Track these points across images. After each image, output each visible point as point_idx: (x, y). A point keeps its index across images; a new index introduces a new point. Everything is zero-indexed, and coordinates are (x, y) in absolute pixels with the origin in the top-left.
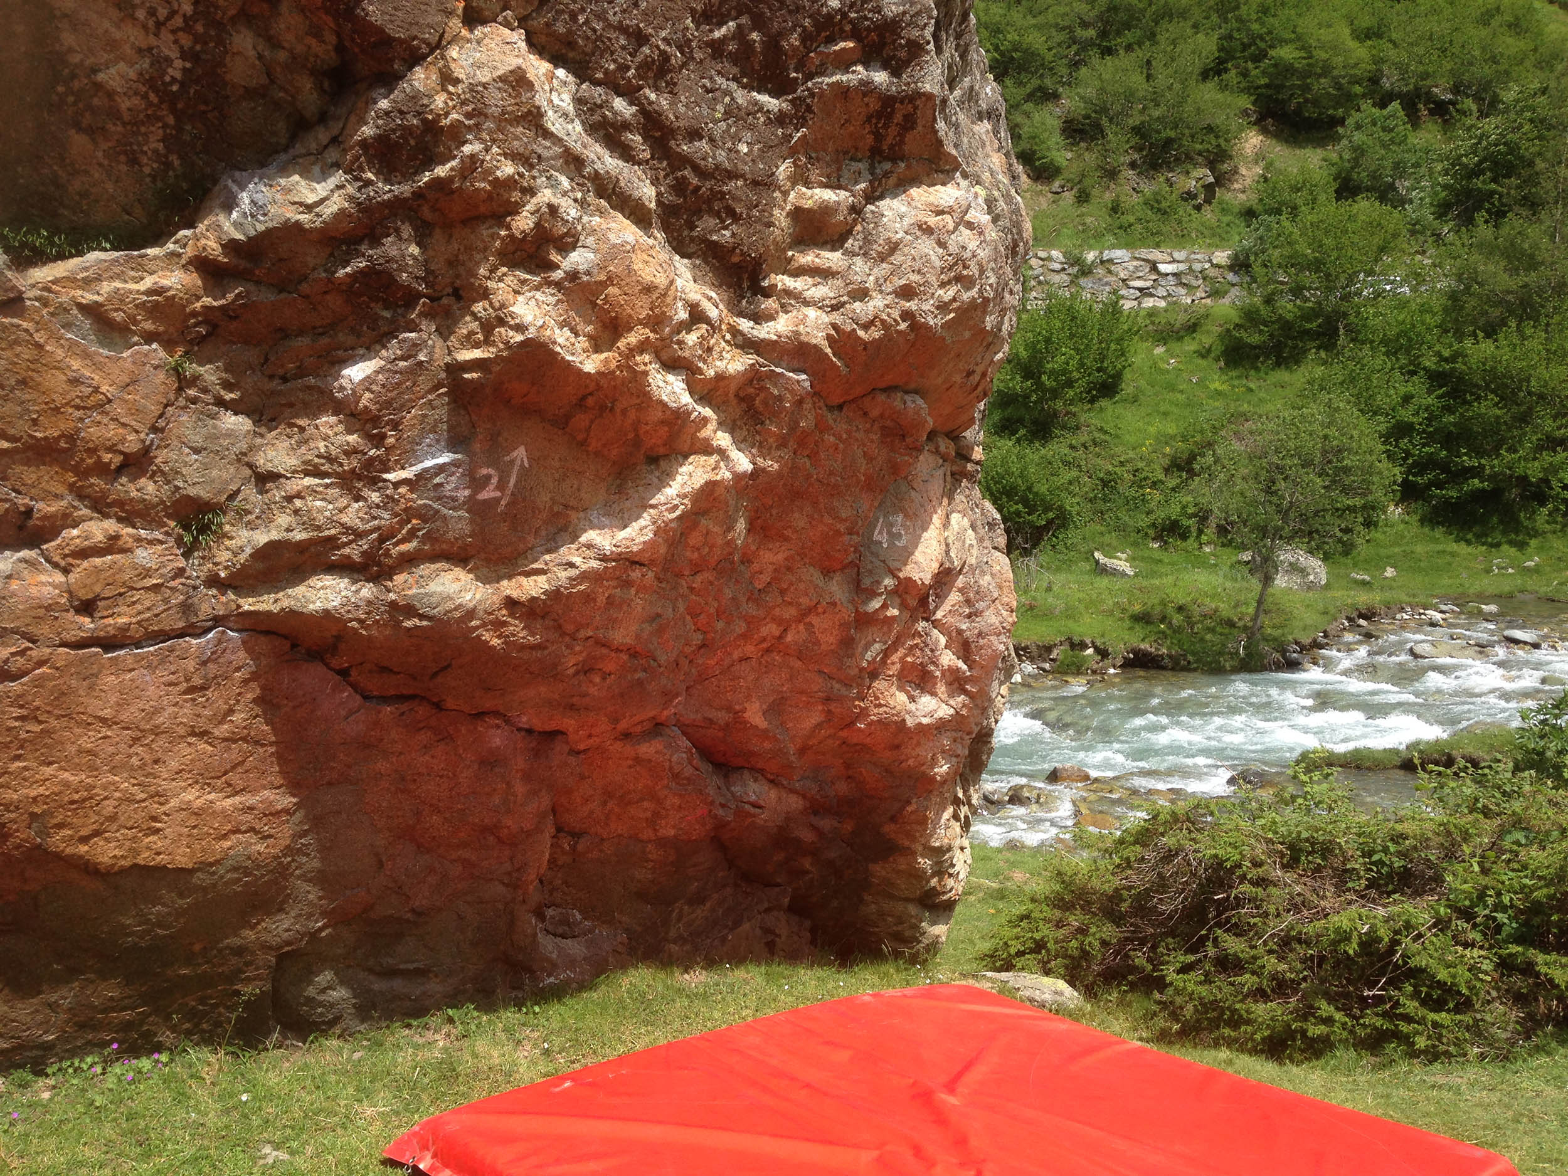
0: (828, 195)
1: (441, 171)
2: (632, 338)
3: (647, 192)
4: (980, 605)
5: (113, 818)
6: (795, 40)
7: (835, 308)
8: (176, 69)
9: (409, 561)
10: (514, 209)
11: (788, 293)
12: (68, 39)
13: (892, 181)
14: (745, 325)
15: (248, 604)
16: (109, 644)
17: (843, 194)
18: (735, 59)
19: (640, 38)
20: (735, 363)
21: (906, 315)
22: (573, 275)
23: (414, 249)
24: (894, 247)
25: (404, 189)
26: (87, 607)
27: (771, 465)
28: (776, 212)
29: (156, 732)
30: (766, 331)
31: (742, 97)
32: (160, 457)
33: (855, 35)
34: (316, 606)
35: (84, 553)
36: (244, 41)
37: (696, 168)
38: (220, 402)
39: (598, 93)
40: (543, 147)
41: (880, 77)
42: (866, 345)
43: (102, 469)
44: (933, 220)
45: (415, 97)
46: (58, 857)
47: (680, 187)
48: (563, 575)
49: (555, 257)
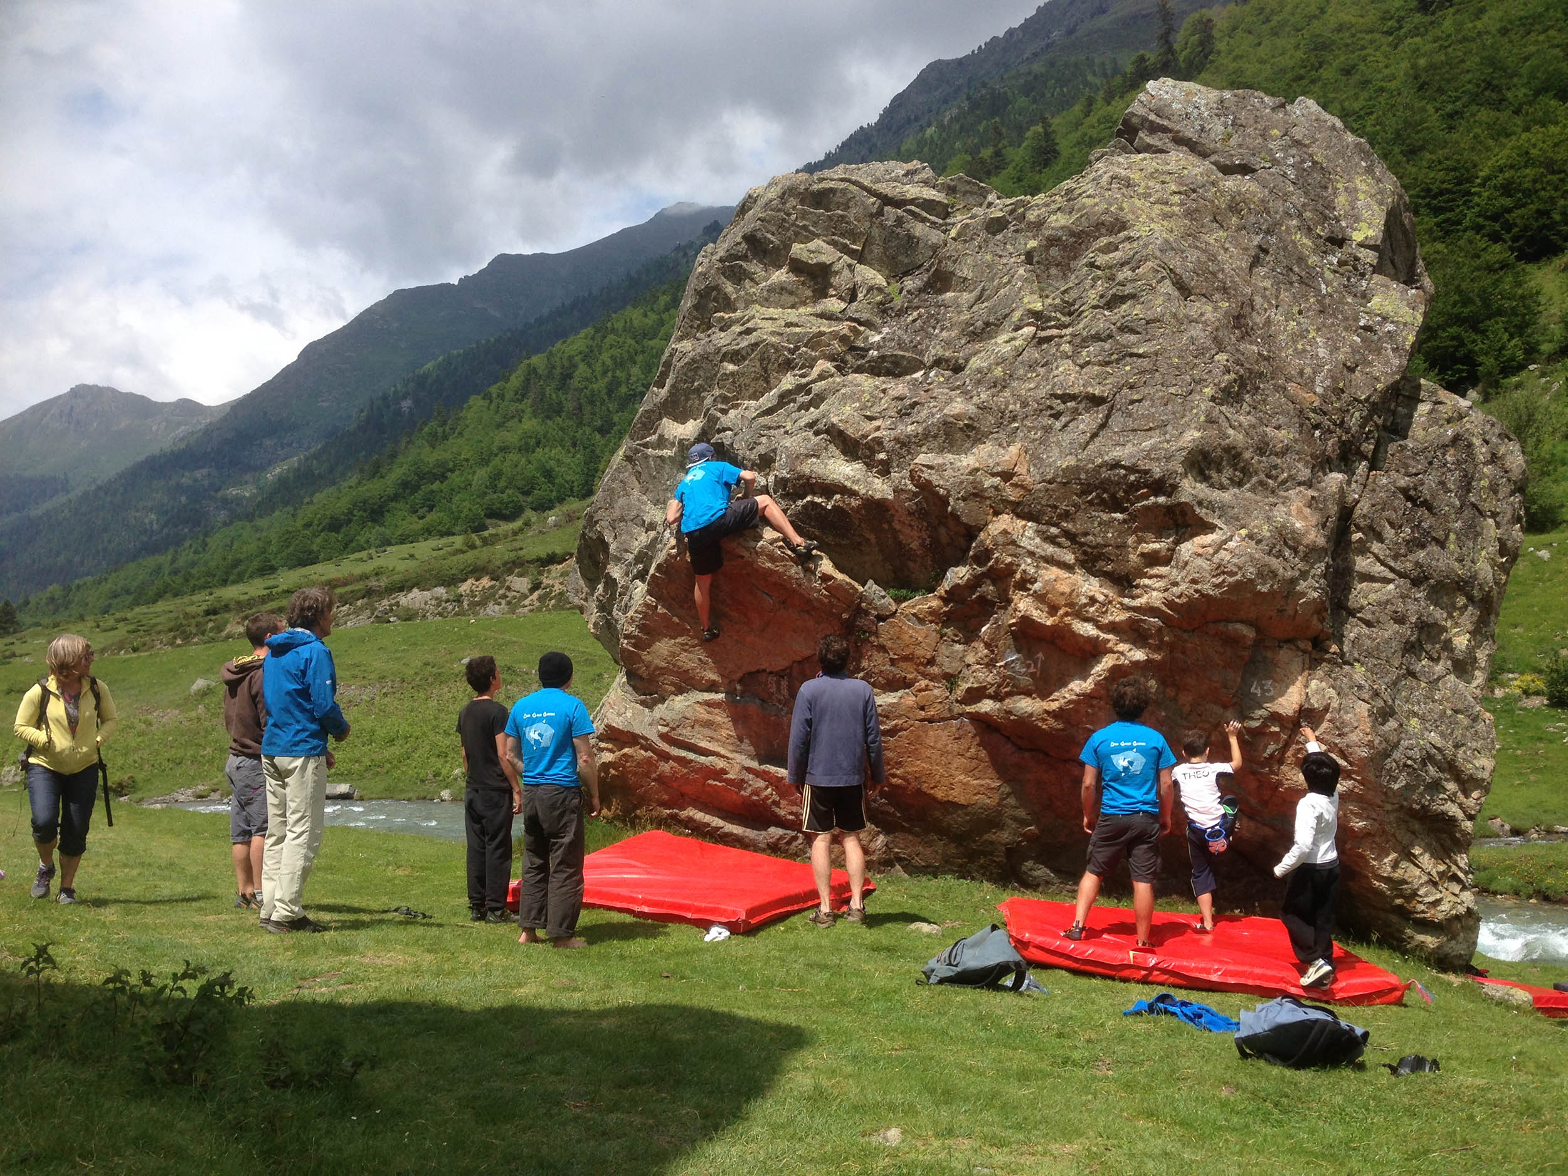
0: (1156, 546)
1: (990, 564)
2: (1061, 612)
3: (1069, 557)
4: (1346, 730)
5: (939, 782)
6: (1121, 494)
7: (1166, 590)
8: (927, 542)
9: (1010, 694)
10: (1015, 572)
11: (1146, 586)
12: (901, 537)
13: (1187, 535)
14: (1126, 601)
15: (968, 709)
16: (931, 720)
17: (1163, 544)
18: (1099, 504)
19: (1055, 507)
20: (1121, 617)
21: (1196, 591)
22: (1035, 592)
23: (991, 588)
24: (1186, 563)
25: (984, 569)
26: (922, 708)
27: (1157, 657)
28: (1131, 556)
29: (947, 752)
30: (1136, 603)
31: (1105, 517)
32: (938, 659)
33: (1146, 486)
34: (983, 710)
35: (920, 691)
36: (942, 530)
37: (1089, 546)
38: (953, 641)
39: (1044, 527)
40: (1019, 550)
41: (1162, 499)
42: (1182, 605)
43: (921, 664)
44: (1200, 551)
45: (981, 542)
46: (925, 793)
47: (1085, 553)
48: (1062, 701)
49: (1029, 586)
